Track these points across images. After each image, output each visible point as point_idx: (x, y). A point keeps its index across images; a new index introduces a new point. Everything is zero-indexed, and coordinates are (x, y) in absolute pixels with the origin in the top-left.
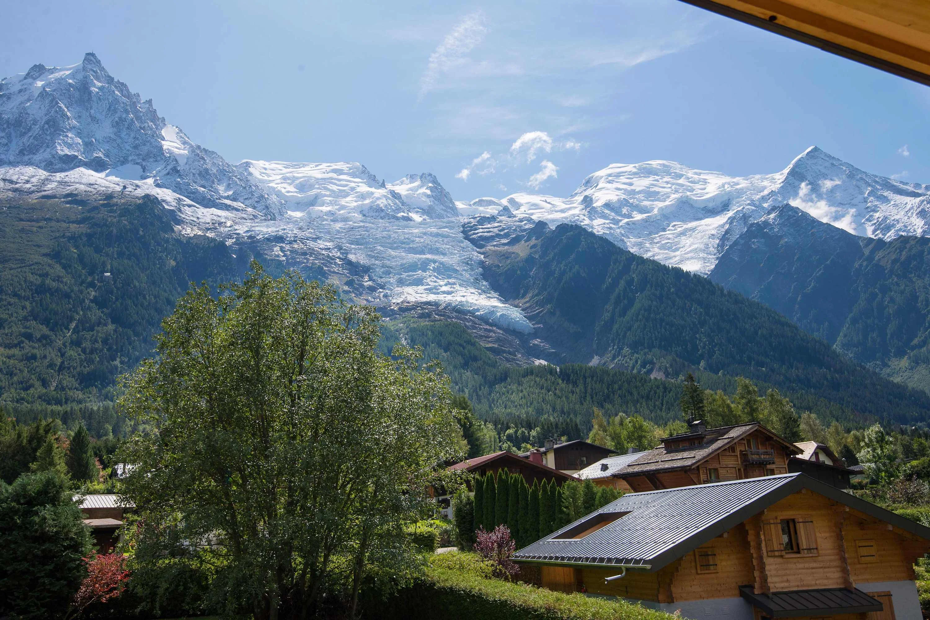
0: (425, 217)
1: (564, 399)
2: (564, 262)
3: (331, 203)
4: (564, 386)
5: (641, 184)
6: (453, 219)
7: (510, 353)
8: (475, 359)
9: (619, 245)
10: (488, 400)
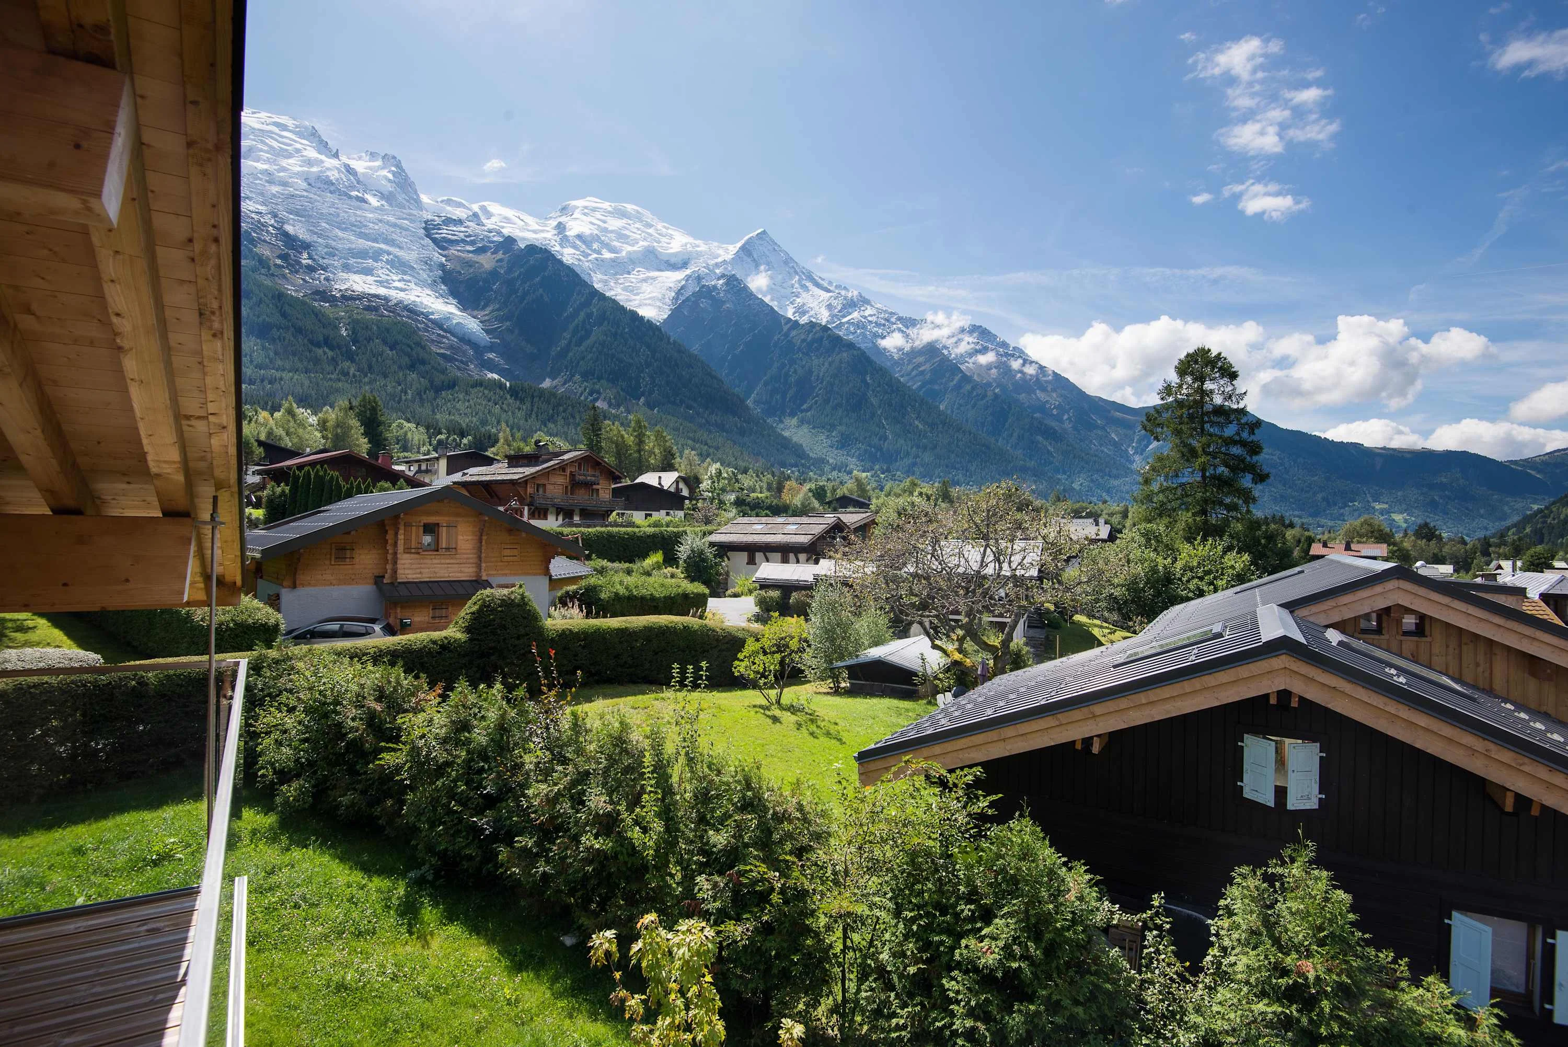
0: (383, 202)
1: (510, 413)
2: (528, 283)
3: (268, 161)
4: (511, 401)
5: (615, 224)
6: (415, 212)
7: (462, 362)
8: (423, 362)
9: (586, 278)
10: (432, 405)
